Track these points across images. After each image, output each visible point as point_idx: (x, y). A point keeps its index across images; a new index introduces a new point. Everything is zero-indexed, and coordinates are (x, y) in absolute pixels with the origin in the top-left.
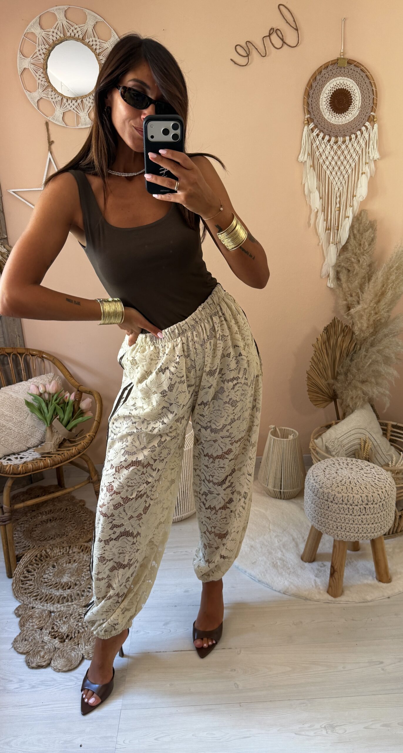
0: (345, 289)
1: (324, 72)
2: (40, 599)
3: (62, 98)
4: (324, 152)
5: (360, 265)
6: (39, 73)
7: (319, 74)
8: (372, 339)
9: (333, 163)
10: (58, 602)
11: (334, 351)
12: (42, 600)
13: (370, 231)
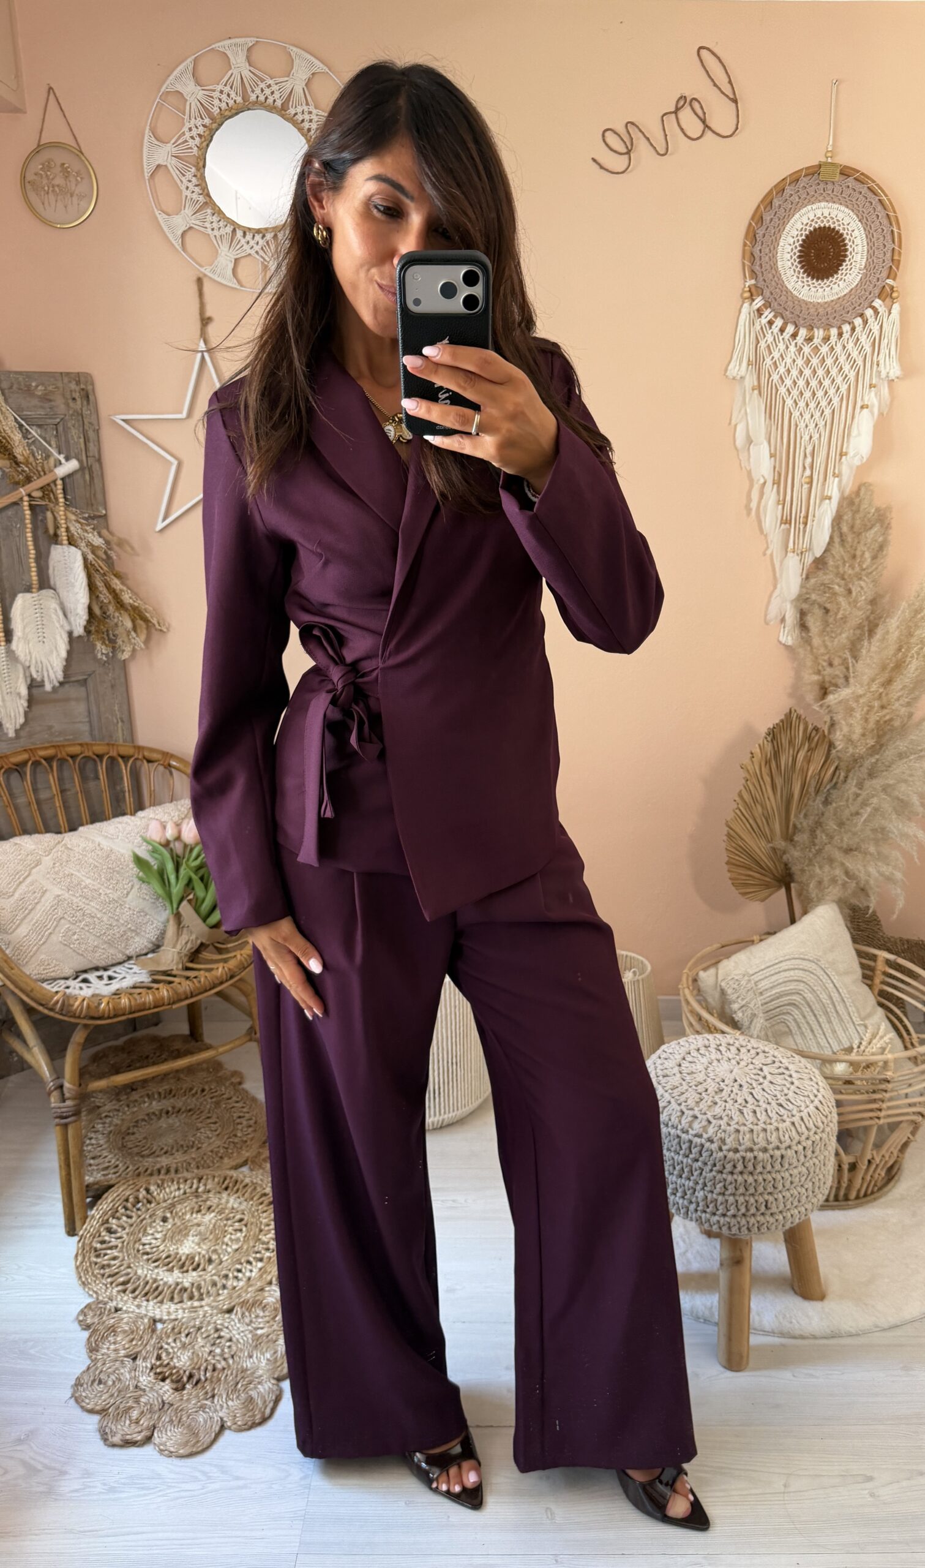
0: (818, 649)
1: (789, 190)
2: (133, 1291)
3: (234, 231)
4: (783, 359)
5: (851, 600)
6: (189, 175)
7: (780, 194)
8: (873, 760)
9: (801, 383)
10: (172, 1299)
11: (788, 781)
12: (137, 1293)
13: (875, 529)
